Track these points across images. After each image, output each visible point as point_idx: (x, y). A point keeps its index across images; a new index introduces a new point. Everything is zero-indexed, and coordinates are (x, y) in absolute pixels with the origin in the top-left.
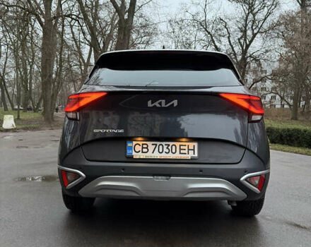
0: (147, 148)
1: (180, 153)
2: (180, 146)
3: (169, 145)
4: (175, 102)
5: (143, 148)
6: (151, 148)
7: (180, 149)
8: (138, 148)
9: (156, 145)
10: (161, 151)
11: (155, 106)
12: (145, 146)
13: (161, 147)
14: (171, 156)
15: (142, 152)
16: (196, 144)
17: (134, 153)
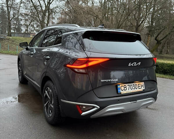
0: (126, 88)
1: (139, 88)
2: (138, 84)
3: (134, 85)
4: (140, 63)
5: (124, 88)
6: (128, 87)
7: (139, 86)
8: (123, 88)
9: (129, 85)
10: (132, 88)
11: (131, 65)
12: (125, 87)
13: (131, 86)
14: (136, 90)
15: (125, 90)
16: (143, 83)
17: (121, 91)
